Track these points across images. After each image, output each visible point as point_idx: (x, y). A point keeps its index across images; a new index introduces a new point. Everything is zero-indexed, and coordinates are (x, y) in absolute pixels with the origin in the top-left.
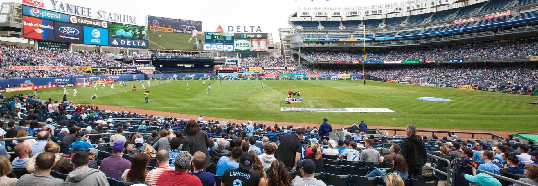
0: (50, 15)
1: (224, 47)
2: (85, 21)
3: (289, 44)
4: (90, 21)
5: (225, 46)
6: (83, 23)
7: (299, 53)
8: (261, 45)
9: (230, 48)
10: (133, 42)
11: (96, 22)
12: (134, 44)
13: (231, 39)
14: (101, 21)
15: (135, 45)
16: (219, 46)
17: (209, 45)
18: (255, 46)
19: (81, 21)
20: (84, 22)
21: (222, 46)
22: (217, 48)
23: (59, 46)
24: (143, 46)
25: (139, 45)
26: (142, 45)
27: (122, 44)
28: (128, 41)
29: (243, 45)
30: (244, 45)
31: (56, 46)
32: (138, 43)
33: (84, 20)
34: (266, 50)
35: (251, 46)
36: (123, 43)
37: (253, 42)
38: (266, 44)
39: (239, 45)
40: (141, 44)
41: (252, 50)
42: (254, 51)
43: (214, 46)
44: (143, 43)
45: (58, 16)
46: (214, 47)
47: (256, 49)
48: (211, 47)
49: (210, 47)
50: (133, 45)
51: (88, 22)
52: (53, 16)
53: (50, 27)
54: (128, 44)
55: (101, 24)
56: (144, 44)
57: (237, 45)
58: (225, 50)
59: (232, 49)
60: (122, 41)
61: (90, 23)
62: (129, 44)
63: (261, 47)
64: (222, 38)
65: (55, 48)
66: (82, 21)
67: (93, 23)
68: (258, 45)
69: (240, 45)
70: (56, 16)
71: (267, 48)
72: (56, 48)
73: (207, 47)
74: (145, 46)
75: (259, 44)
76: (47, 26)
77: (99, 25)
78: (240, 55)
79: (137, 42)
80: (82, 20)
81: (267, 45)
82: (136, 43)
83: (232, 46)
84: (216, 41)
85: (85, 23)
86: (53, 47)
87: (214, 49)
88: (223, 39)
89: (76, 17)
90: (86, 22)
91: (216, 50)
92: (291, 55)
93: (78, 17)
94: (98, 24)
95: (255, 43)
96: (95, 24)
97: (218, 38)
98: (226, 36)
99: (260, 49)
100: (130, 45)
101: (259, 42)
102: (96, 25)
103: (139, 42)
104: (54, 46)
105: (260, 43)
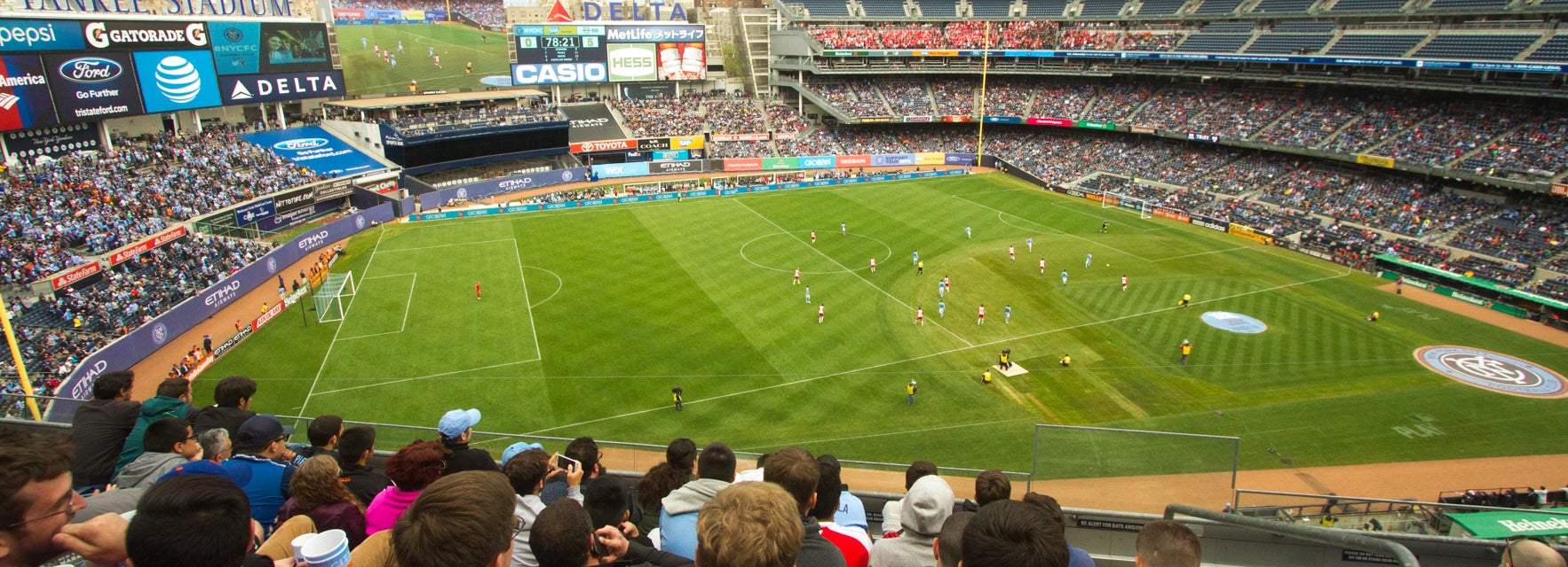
0: (23, 34)
1: (576, 71)
2: (134, 32)
3: (767, 54)
4: (150, 32)
5: (580, 66)
6: (130, 40)
7: (799, 85)
8: (688, 62)
9: (595, 72)
10: (296, 80)
11: (169, 32)
12: (301, 88)
13: (595, 44)
14: (183, 25)
15: (304, 90)
16: (561, 67)
17: (532, 68)
18: (668, 64)
19: (121, 34)
20: (131, 37)
21: (571, 66)
22: (558, 75)
23: (68, 133)
24: (330, 88)
25: (315, 89)
26: (325, 89)
27: (262, 93)
28: (279, 81)
29: (632, 64)
30: (638, 62)
31: (59, 140)
32: (311, 81)
33: (131, 32)
34: (703, 74)
35: (659, 63)
36: (265, 88)
37: (662, 53)
38: (700, 57)
39: (621, 63)
40: (320, 84)
41: (662, 77)
42: (667, 78)
43: (546, 67)
44: (328, 79)
45: (49, 32)
46: (548, 73)
47: (673, 74)
48: (538, 74)
49: (534, 74)
50: (299, 90)
51: (144, 36)
52: (32, 34)
53: (33, 80)
54: (281, 92)
55: (184, 35)
56: (329, 83)
57: (615, 63)
58: (581, 79)
59: (601, 77)
60: (260, 83)
61: (151, 36)
62: (284, 89)
63: (686, 68)
64: (569, 43)
65: (59, 145)
66: (126, 36)
67: (160, 36)
68: (679, 62)
69: (625, 62)
70: (41, 36)
71: (704, 71)
72: (62, 142)
73: (527, 74)
74: (335, 88)
75: (681, 59)
76: (25, 78)
77: (179, 40)
78: (626, 89)
79: (309, 79)
80: (124, 32)
81: (704, 60)
82: (305, 84)
83: (600, 66)
84: (553, 53)
85: (135, 40)
86: (51, 145)
87: (548, 77)
88: (572, 45)
89: (101, 26)
90: (138, 37)
91: (555, 80)
92: (772, 87)
93: (111, 25)
94: (177, 36)
95: (669, 54)
96: (166, 40)
97: (556, 41)
98: (581, 37)
99: (685, 73)
100: (287, 91)
101: (681, 53)
102: (171, 39)
103: (313, 80)
104: (52, 140)
105: (685, 55)
